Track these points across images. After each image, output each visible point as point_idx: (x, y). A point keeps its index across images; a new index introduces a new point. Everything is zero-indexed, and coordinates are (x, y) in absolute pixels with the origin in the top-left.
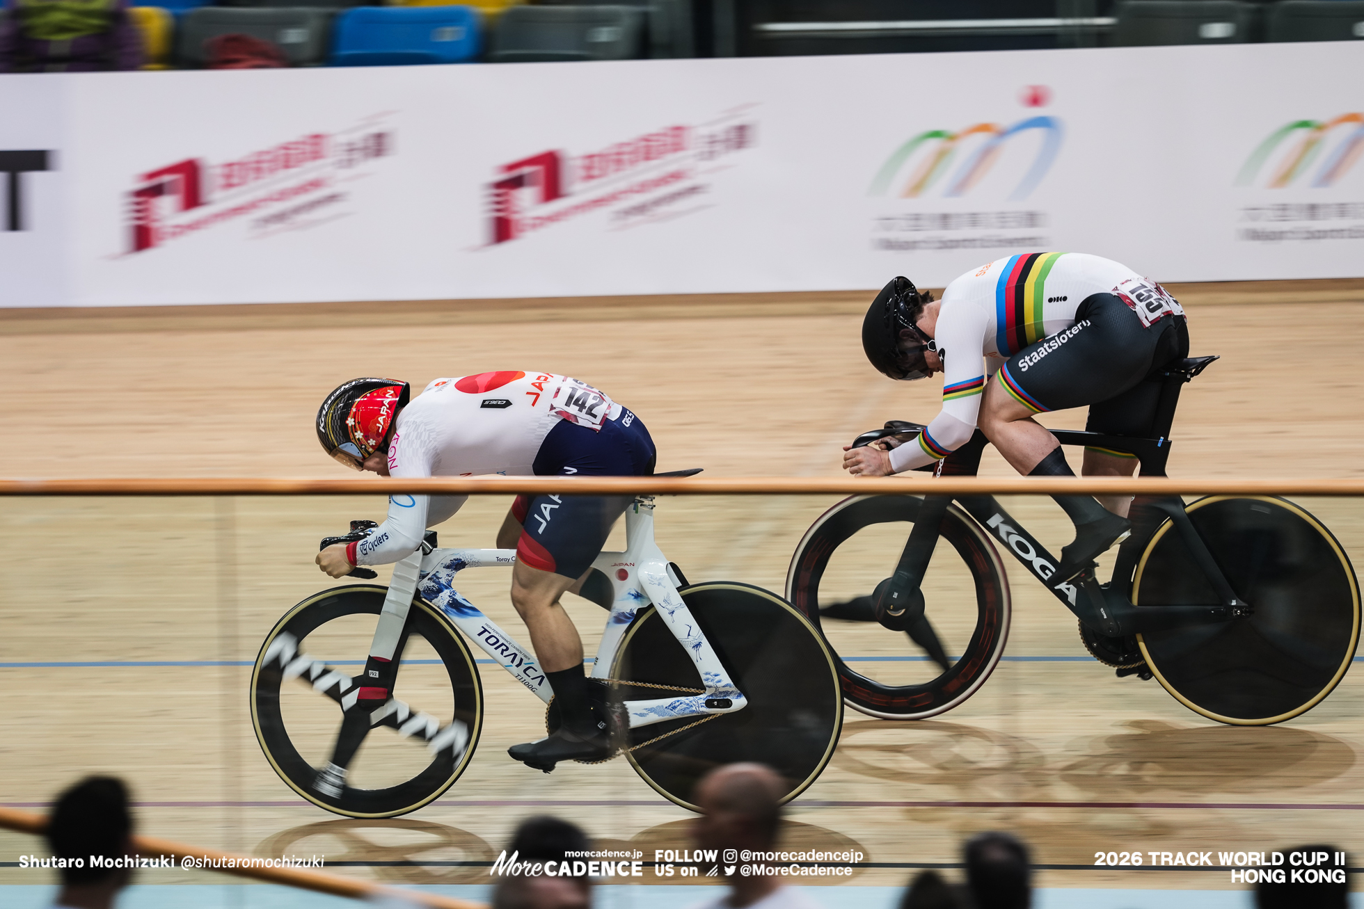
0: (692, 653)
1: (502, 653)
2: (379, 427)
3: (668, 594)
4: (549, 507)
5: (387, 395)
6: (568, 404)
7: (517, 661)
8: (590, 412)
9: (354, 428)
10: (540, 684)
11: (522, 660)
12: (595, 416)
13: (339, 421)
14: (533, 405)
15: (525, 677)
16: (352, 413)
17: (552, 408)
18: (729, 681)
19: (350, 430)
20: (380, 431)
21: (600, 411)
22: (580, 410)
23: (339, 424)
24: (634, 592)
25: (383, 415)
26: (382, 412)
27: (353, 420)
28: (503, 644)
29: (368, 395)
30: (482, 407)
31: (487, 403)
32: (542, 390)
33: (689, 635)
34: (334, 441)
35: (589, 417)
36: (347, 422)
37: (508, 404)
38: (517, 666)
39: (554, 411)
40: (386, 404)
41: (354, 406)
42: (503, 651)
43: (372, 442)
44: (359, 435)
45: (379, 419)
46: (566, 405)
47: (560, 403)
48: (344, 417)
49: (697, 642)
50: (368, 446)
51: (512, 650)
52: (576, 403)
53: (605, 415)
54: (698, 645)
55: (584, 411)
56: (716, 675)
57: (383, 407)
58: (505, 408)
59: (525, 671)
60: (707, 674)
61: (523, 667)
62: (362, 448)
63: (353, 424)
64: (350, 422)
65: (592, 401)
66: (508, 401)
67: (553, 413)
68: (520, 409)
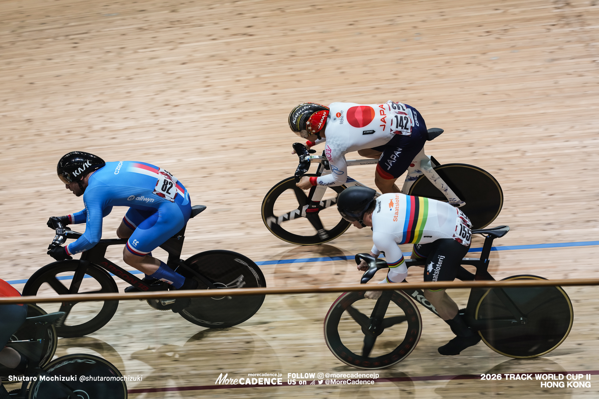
0: (444, 192)
2: (319, 127)
3: (433, 175)
4: (391, 161)
5: (324, 114)
6: (397, 127)
8: (406, 128)
9: (309, 126)
12: (408, 129)
13: (303, 122)
14: (384, 130)
16: (309, 120)
17: (391, 130)
19: (307, 126)
20: (319, 128)
21: (409, 125)
22: (402, 128)
23: (303, 123)
24: (417, 170)
25: (321, 122)
26: (321, 121)
27: (309, 122)
29: (316, 113)
30: (363, 134)
31: (365, 132)
32: (385, 123)
33: (442, 187)
34: (299, 128)
35: (405, 130)
36: (307, 123)
40: (323, 118)
41: (311, 117)
43: (314, 131)
44: (310, 128)
45: (320, 124)
46: (396, 128)
47: (394, 127)
48: (306, 119)
49: (446, 189)
50: (312, 132)
52: (400, 126)
53: (411, 126)
54: (446, 190)
55: (404, 128)
57: (322, 119)
58: (372, 134)
60: (450, 199)
62: (309, 133)
63: (309, 124)
64: (308, 123)
65: (405, 122)
66: (373, 131)
67: (392, 132)
68: (379, 133)
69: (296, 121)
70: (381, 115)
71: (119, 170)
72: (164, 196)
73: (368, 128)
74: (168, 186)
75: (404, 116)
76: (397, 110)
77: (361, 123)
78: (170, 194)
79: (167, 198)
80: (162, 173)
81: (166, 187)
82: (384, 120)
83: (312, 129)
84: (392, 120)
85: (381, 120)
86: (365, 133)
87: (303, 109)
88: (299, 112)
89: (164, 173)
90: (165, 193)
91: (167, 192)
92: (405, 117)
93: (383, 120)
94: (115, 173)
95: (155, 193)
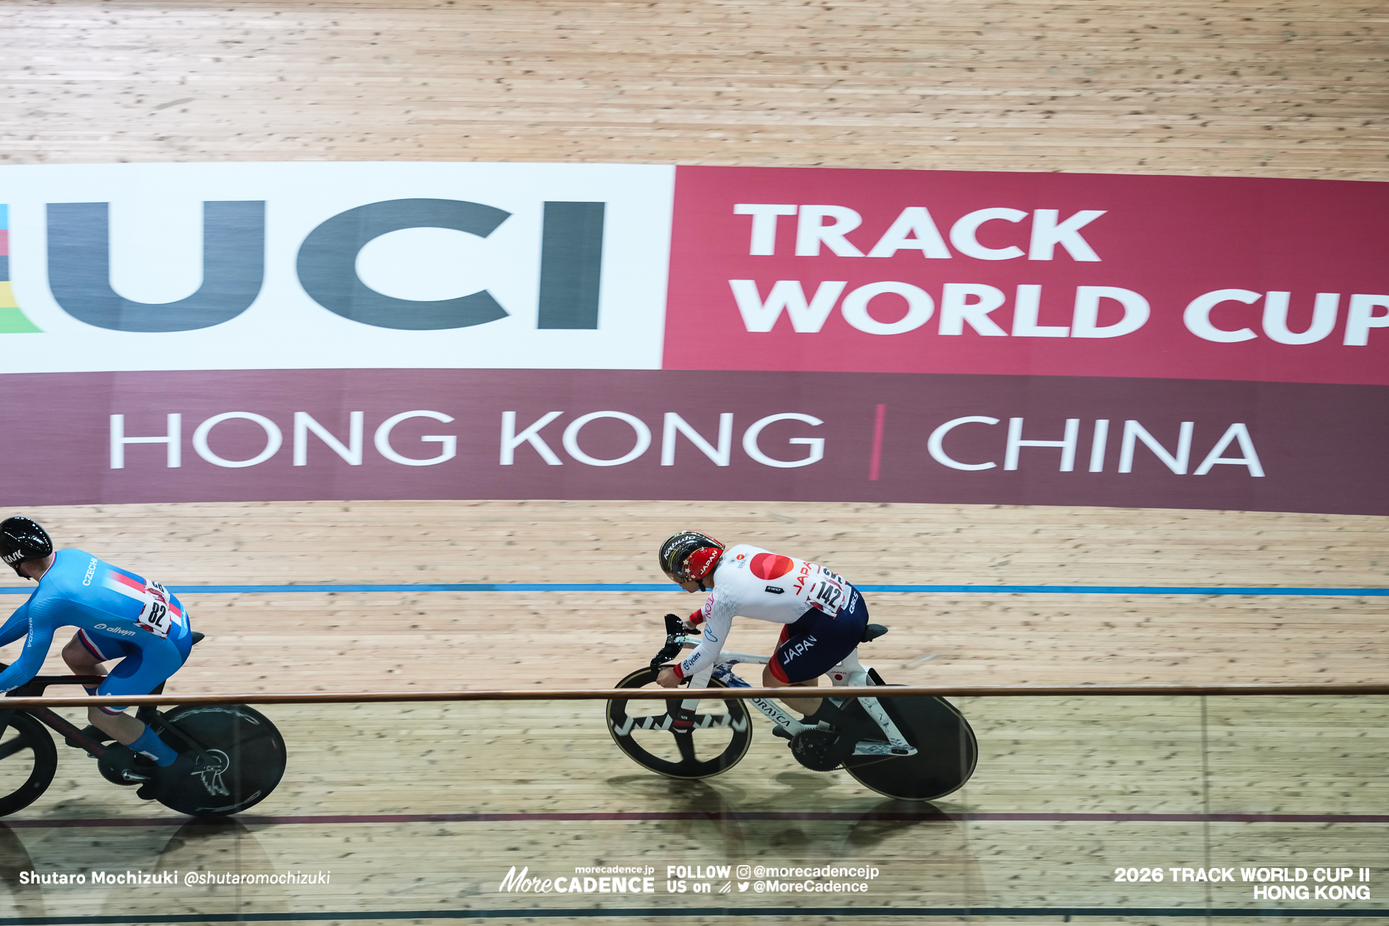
0: (883, 728)
1: (763, 708)
2: (703, 571)
4: (794, 653)
5: (713, 554)
6: (818, 597)
7: (772, 713)
8: (831, 604)
9: (686, 566)
10: (787, 725)
11: (775, 712)
12: (834, 607)
13: (679, 558)
14: (797, 594)
15: (778, 721)
16: (689, 558)
17: (808, 599)
18: (907, 743)
19: (683, 567)
20: (703, 573)
21: (837, 603)
22: (826, 602)
23: (679, 560)
25: (707, 565)
26: (707, 563)
27: (688, 562)
28: (763, 703)
29: (702, 550)
30: (766, 591)
31: (769, 588)
32: (803, 584)
33: (881, 719)
34: (672, 567)
35: (830, 607)
36: (684, 562)
37: (782, 591)
38: (773, 715)
39: (809, 601)
40: (711, 560)
41: (693, 554)
42: (763, 707)
43: (693, 577)
44: (688, 571)
47: (814, 596)
48: (685, 555)
49: (886, 723)
50: (690, 577)
51: (768, 707)
52: (824, 597)
53: (841, 606)
54: (886, 725)
55: (828, 603)
56: (898, 740)
57: (709, 561)
58: (779, 593)
59: (777, 718)
60: (892, 738)
61: (776, 716)
63: (687, 564)
64: (686, 562)
65: (833, 595)
66: (782, 589)
67: (808, 602)
68: (789, 596)
69: (669, 555)
70: (802, 572)
71: (91, 578)
72: (151, 629)
73: (775, 583)
74: (159, 613)
75: (835, 587)
76: (829, 577)
77: (767, 572)
78: (160, 626)
79: (156, 632)
80: (150, 590)
81: (156, 615)
82: (803, 579)
83: (691, 573)
84: (814, 586)
85: (798, 578)
86: (768, 590)
87: (683, 540)
88: (676, 543)
89: (153, 590)
90: (153, 625)
91: (157, 624)
92: (836, 590)
93: (801, 579)
94: (84, 583)
95: (138, 625)
